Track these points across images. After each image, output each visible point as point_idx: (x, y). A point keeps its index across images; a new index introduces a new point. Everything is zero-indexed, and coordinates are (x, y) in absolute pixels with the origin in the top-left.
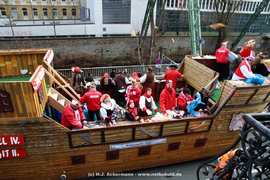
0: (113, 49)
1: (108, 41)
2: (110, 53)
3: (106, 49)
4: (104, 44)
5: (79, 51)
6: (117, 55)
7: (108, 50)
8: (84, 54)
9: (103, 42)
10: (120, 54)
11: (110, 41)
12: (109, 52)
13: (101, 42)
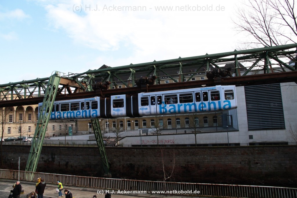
0: (264, 162)
1: (257, 151)
2: (261, 166)
3: (254, 160)
4: (252, 154)
5: (221, 162)
6: (270, 169)
7: (257, 162)
8: (227, 166)
9: (250, 152)
10: (275, 168)
11: (260, 151)
12: (259, 164)
13: (247, 152)
